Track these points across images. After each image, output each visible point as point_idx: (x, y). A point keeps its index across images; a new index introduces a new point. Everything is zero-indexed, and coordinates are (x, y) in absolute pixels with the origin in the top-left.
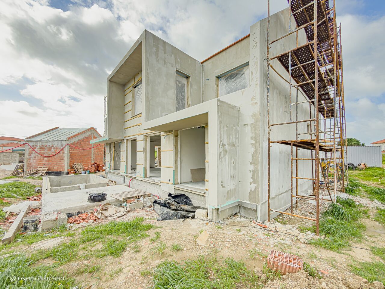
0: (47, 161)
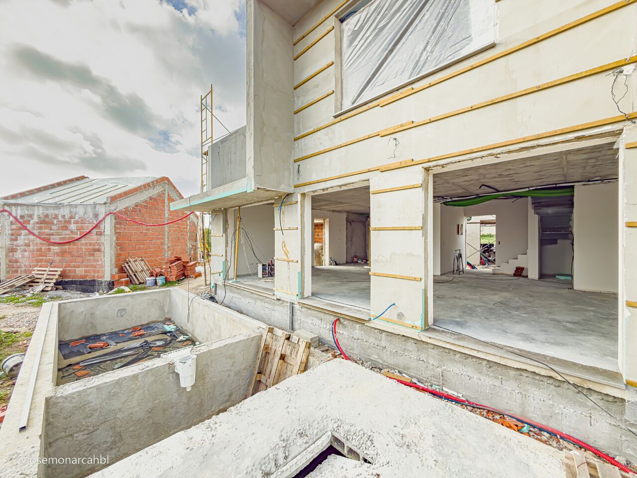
0: (57, 254)
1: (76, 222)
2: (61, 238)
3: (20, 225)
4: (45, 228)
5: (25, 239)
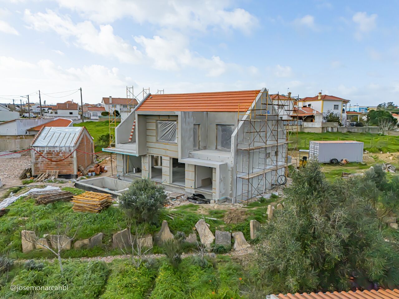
2: (56, 159)
3: (39, 154)
4: (50, 155)
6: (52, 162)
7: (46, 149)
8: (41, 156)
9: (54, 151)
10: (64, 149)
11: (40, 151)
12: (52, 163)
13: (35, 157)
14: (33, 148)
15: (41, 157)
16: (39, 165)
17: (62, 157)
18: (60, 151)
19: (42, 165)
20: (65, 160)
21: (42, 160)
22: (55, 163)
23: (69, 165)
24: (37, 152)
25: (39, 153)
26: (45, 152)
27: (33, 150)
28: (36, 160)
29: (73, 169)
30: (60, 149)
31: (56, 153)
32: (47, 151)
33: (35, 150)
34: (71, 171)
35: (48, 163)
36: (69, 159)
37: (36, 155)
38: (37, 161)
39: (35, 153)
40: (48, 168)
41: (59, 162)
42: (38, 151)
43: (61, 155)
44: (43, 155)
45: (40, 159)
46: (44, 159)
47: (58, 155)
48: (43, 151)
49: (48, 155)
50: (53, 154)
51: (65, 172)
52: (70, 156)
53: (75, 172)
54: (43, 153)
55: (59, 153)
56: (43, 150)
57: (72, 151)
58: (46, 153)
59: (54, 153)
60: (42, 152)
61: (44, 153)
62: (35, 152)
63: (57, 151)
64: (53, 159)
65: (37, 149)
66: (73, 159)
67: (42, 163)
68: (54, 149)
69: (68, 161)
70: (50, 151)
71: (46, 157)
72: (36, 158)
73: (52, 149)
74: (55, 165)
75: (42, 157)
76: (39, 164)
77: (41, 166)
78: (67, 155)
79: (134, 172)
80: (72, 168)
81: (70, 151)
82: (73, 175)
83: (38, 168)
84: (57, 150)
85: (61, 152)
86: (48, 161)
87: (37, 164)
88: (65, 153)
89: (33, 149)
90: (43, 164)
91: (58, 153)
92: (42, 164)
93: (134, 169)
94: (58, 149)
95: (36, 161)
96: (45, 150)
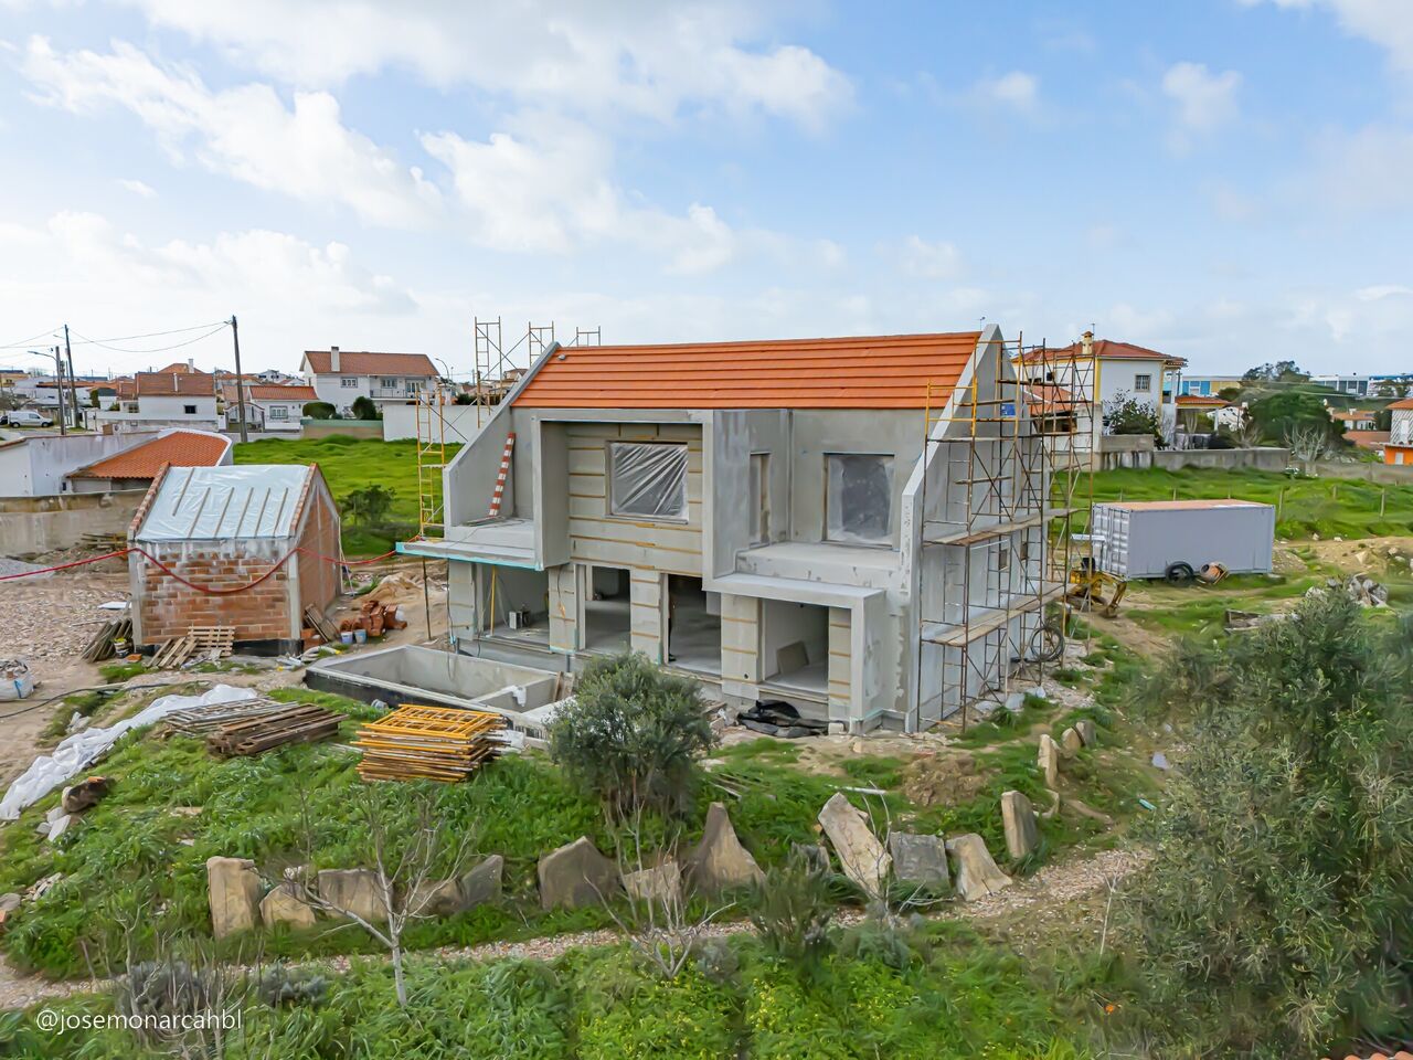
1: (245, 564)
2: (225, 586)
3: (160, 569)
4: (200, 572)
5: (168, 589)
6: (210, 598)
7: (188, 548)
8: (167, 573)
9: (216, 556)
10: (252, 548)
11: (163, 558)
12: (207, 601)
13: (145, 579)
14: (138, 546)
15: (166, 578)
16: (160, 610)
17: (248, 578)
18: (238, 557)
19: (172, 608)
20: (258, 589)
21: (171, 591)
22: (219, 600)
23: (273, 607)
24: (153, 559)
25: (162, 563)
26: (184, 560)
27: (138, 553)
28: (149, 589)
29: (288, 620)
30: (237, 550)
31: (223, 563)
32: (189, 557)
33: (144, 553)
34: (282, 629)
35: (193, 602)
36: (273, 583)
37: (151, 571)
38: (153, 593)
39: (147, 566)
40: (195, 617)
41: (234, 597)
42: (157, 558)
43: (242, 569)
44: (173, 570)
45: (165, 586)
46: (179, 585)
47: (231, 571)
48: (177, 557)
49: (193, 572)
50: (210, 565)
51: (256, 630)
52: (275, 575)
53: (295, 632)
54: (173, 565)
55: (236, 563)
56: (176, 551)
57: (282, 557)
58: (187, 566)
59: (215, 563)
60: (170, 560)
61: (178, 564)
62: (146, 560)
63: (227, 555)
64: (212, 587)
65: (153, 550)
66: (286, 582)
67: (172, 600)
68: (216, 550)
69: (269, 592)
70: (202, 556)
71: (186, 578)
72: (149, 582)
73: (208, 550)
74: (221, 607)
75: (172, 577)
76: (160, 604)
77: (168, 611)
78: (263, 570)
79: (513, 624)
80: (284, 616)
81: (275, 554)
82: (287, 642)
83: (157, 619)
84: (228, 552)
85: (240, 561)
86: (193, 594)
87: (152, 604)
88: (256, 562)
89: (137, 550)
90: (177, 604)
91: (231, 563)
92: (170, 604)
93: (513, 616)
94: (230, 549)
95: (150, 592)
96: (184, 553)
